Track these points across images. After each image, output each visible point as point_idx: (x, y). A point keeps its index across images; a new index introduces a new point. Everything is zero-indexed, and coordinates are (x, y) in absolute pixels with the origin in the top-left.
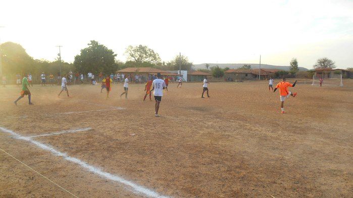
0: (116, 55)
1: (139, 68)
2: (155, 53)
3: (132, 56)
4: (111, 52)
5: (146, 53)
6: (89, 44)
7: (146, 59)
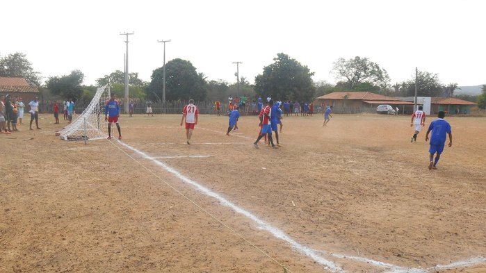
0: (313, 74)
1: (350, 93)
2: (381, 68)
3: (343, 73)
4: (306, 70)
5: (365, 68)
6: (275, 59)
7: (365, 80)
